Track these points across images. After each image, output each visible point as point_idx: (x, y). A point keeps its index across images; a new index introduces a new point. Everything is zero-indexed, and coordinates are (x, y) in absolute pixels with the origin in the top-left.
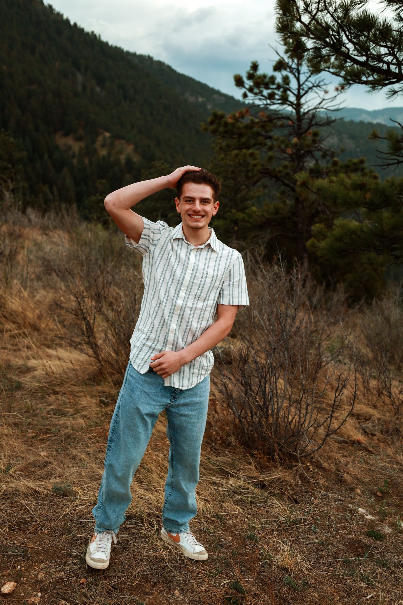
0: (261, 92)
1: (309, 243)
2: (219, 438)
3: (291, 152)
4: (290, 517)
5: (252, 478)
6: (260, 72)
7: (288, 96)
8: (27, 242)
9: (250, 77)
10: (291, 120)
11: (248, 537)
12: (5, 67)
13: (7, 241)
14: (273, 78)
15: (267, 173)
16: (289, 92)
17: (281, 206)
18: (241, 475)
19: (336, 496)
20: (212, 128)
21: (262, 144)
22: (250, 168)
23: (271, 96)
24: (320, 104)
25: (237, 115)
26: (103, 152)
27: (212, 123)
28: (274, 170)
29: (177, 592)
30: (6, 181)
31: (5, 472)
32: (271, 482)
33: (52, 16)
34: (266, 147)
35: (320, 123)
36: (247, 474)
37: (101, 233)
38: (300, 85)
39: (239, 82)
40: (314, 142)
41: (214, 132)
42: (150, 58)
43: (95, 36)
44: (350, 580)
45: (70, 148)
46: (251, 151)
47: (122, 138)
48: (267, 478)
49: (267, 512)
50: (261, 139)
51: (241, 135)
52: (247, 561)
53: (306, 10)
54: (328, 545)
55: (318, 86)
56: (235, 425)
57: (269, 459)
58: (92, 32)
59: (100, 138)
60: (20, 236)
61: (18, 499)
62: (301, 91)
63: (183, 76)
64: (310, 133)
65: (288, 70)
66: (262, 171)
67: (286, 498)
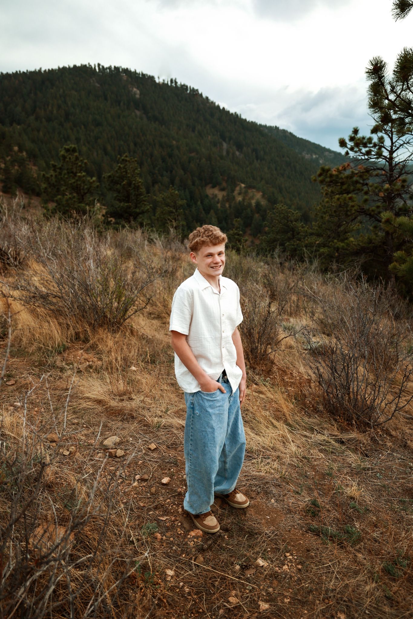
0: (360, 150)
1: (391, 266)
2: (311, 406)
3: (383, 195)
4: (361, 465)
5: (334, 435)
6: (360, 135)
7: (382, 152)
8: (183, 263)
9: (352, 139)
10: (384, 170)
11: (327, 474)
12: (174, 142)
13: (171, 263)
14: (370, 140)
15: (362, 211)
16: (383, 149)
17: (374, 237)
18: (325, 432)
19: (399, 456)
20: (320, 179)
21: (360, 190)
22: (348, 209)
23: (368, 153)
24: (409, 156)
25: (340, 168)
26: (240, 198)
27: (320, 175)
28: (368, 210)
29: (273, 501)
30: (171, 221)
31: (165, 412)
32: (349, 440)
33: (208, 104)
34: (363, 192)
35: (409, 172)
36: (330, 432)
37: (234, 257)
38: (392, 143)
39: (343, 143)
40: (403, 186)
41: (322, 182)
42: (277, 128)
43: (237, 115)
44: (403, 513)
45: (216, 196)
46: (350, 195)
47: (254, 187)
48: (345, 437)
49: (343, 459)
50: (359, 186)
51: (343, 184)
52: (325, 489)
53: (392, 91)
54: (389, 488)
55: (408, 143)
56: (324, 399)
57: (348, 424)
58: (235, 113)
59: (238, 188)
60: (179, 259)
61: (173, 430)
62: (394, 147)
63: (301, 139)
64: (400, 180)
65: (383, 132)
66: (359, 210)
67: (359, 452)
